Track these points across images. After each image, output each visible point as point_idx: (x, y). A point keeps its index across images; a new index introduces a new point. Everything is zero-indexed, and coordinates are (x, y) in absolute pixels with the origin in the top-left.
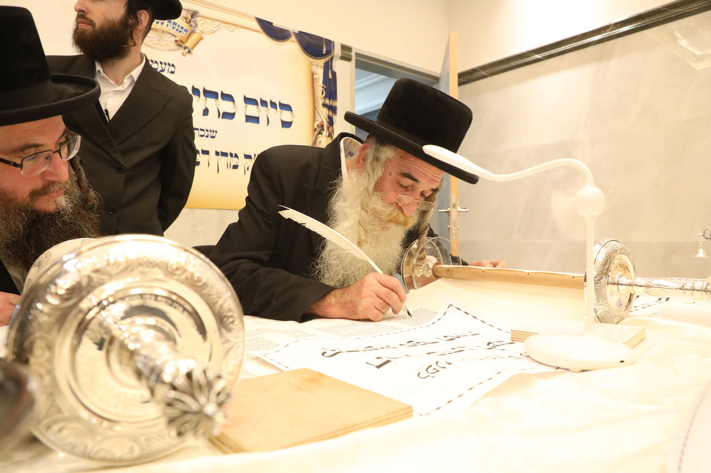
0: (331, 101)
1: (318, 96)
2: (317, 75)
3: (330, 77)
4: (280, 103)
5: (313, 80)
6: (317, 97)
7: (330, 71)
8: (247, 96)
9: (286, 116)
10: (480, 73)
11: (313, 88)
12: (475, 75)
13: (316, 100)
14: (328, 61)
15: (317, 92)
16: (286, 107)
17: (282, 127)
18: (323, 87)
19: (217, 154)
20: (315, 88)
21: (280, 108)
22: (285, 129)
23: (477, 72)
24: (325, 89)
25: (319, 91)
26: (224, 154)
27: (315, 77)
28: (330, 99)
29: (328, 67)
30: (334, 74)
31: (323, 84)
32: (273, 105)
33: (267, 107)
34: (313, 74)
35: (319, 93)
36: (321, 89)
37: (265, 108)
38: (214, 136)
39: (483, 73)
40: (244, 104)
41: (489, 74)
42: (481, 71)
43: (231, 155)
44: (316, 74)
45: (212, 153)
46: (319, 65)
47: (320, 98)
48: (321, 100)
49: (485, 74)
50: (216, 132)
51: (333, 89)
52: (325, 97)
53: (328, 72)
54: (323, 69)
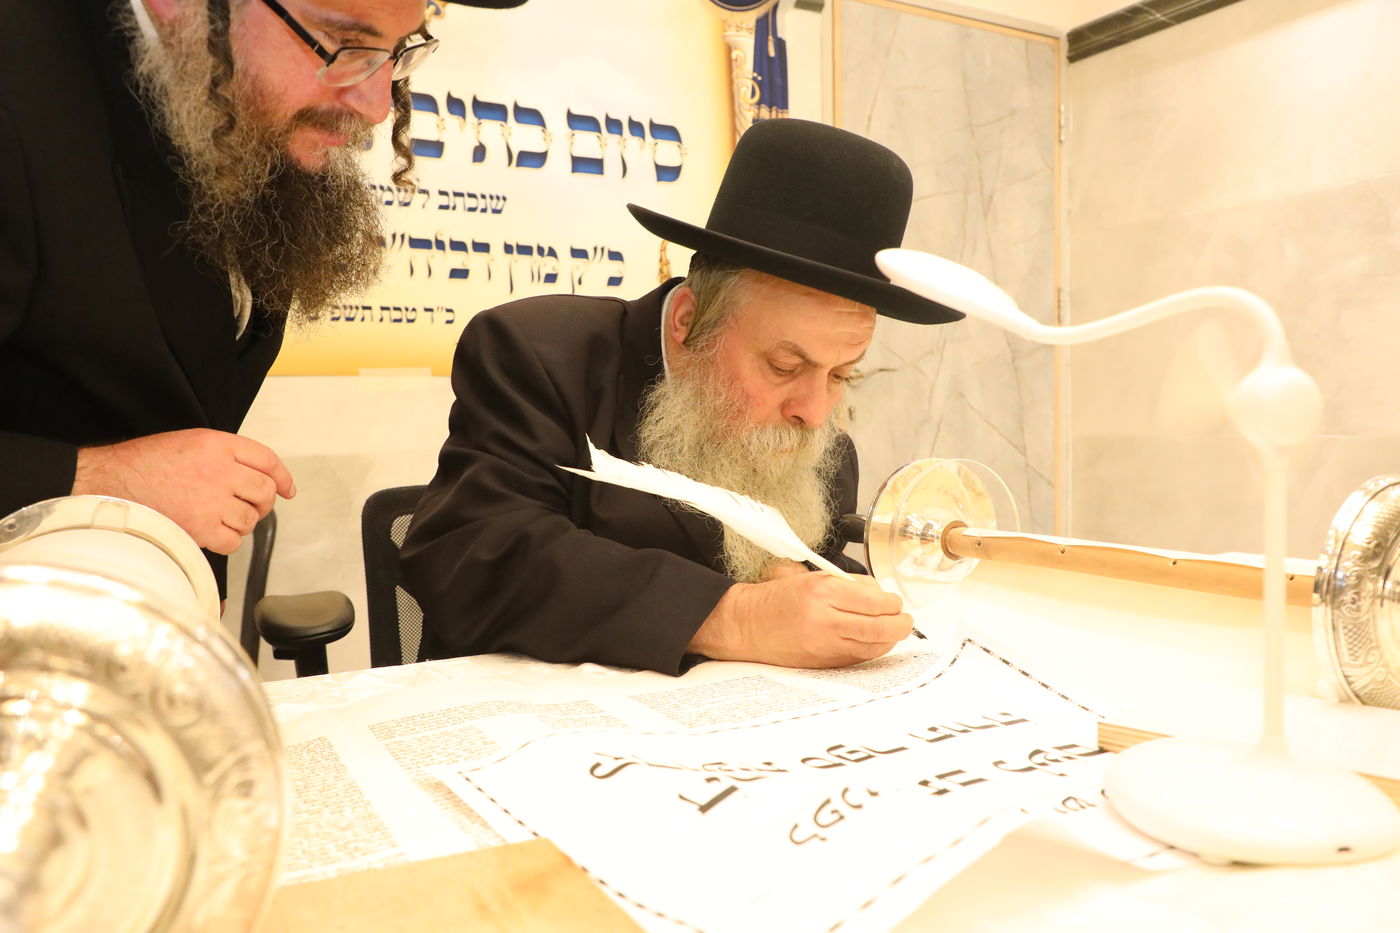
0: (774, 113)
1: (742, 101)
2: (741, 50)
3: (772, 53)
4: (652, 124)
5: (730, 64)
6: (740, 104)
7: (770, 38)
8: (575, 111)
9: (666, 153)
10: (1151, 18)
11: (731, 82)
12: (1138, 23)
13: (737, 111)
14: (766, 16)
15: (739, 89)
16: (668, 132)
17: (659, 179)
18: (754, 79)
19: (508, 249)
20: (736, 82)
21: (654, 135)
22: (664, 185)
23: (1144, 15)
24: (760, 84)
25: (743, 89)
26: (525, 250)
27: (734, 55)
28: (770, 107)
29: (765, 28)
30: (781, 45)
31: (754, 71)
32: (636, 128)
33: (621, 133)
34: (729, 49)
35: (745, 93)
36: (750, 83)
37: (615, 138)
38: (499, 208)
39: (1159, 16)
40: (568, 131)
41: (1171, 18)
42: (1153, 12)
43: (541, 250)
44: (736, 49)
45: (497, 249)
46: (744, 26)
47: (747, 107)
48: (749, 110)
49: (1163, 18)
50: (504, 199)
51: (778, 80)
52: (759, 104)
53: (767, 40)
54: (753, 36)
